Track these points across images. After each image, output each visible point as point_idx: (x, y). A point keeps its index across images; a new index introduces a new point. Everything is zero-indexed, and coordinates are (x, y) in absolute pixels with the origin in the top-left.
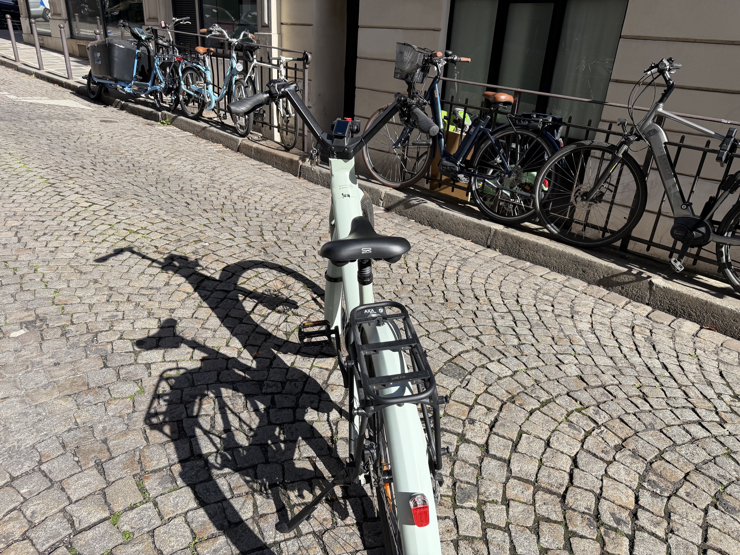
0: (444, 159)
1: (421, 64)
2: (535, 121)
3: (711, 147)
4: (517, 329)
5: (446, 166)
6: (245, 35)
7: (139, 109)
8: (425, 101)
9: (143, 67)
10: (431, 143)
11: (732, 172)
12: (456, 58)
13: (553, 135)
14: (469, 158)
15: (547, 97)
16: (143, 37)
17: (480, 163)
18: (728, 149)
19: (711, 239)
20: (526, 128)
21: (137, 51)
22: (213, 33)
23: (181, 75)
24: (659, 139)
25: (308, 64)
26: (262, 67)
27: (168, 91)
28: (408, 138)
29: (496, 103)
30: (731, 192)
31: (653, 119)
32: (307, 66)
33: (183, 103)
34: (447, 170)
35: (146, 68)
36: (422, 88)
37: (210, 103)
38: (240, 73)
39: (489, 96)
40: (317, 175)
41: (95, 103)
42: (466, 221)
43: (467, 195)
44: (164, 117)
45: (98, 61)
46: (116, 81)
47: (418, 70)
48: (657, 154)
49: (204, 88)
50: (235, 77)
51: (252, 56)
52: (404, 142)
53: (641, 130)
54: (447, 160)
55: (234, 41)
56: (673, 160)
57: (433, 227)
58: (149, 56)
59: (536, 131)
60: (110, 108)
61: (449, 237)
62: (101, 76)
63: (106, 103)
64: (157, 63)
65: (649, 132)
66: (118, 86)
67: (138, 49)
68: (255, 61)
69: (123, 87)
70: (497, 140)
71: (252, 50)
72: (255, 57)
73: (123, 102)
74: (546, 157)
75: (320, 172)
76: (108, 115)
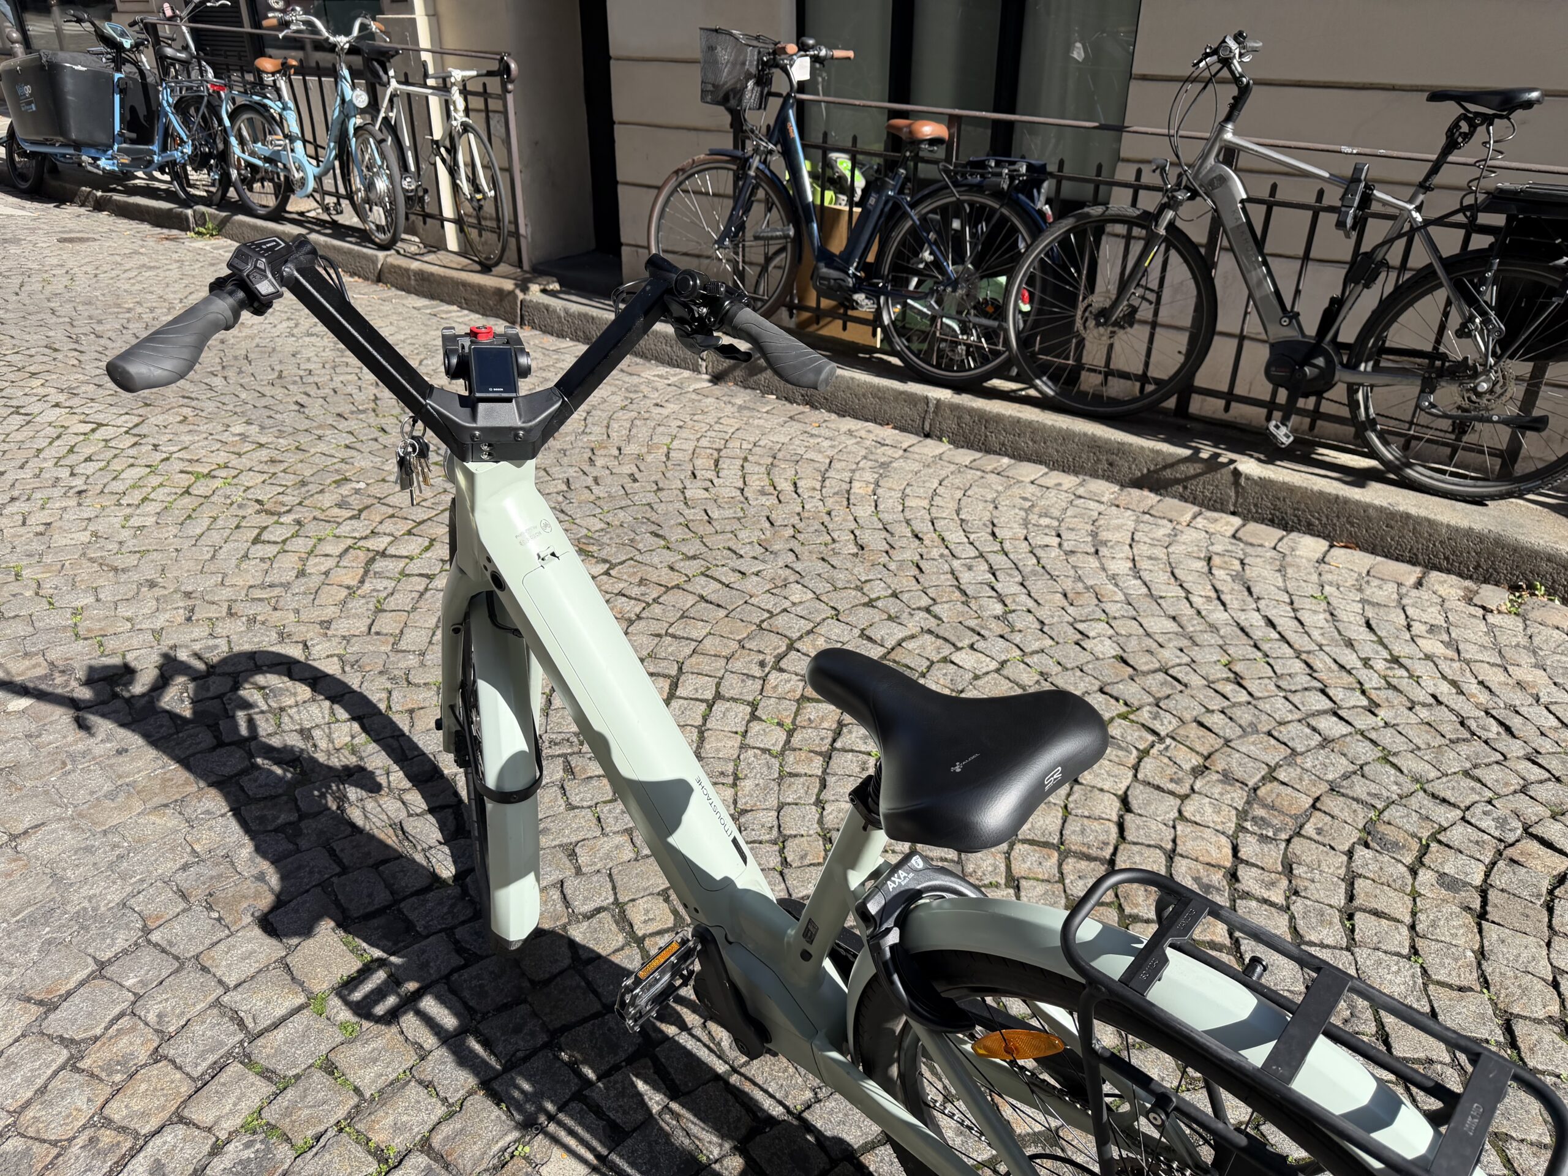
0: (822, 265)
1: (753, 70)
2: (995, 175)
3: (1326, 202)
4: (998, 586)
5: (828, 279)
6: (363, 27)
7: (138, 206)
8: (771, 146)
9: (133, 110)
10: (792, 233)
11: (1366, 247)
12: (823, 53)
13: (1032, 199)
14: (871, 258)
15: (1011, 124)
16: (127, 43)
17: (895, 267)
18: (1356, 204)
19: (1336, 378)
20: (979, 188)
21: (117, 76)
22: (293, 27)
23: (227, 123)
24: (1231, 195)
25: (512, 82)
26: (409, 95)
27: (200, 161)
28: (742, 227)
29: (915, 142)
30: (1367, 286)
31: (1218, 155)
32: (510, 87)
33: (239, 183)
34: (830, 288)
35: (142, 112)
36: (760, 120)
37: (303, 182)
38: (362, 112)
39: (899, 129)
40: (559, 317)
41: (32, 198)
42: (879, 388)
43: (874, 335)
44: (201, 220)
45: (29, 103)
46: (78, 146)
47: (750, 84)
48: (1229, 223)
49: (285, 149)
50: (353, 121)
51: (386, 73)
52: (736, 234)
53: (1195, 177)
54: (828, 266)
55: (342, 41)
56: (1259, 232)
57: (814, 407)
58: (145, 86)
59: (998, 194)
60: (70, 211)
61: (849, 423)
62: (40, 138)
63: (60, 198)
64: (166, 98)
65: (1211, 183)
66: (84, 158)
67: (119, 70)
68: (393, 83)
69: (95, 159)
70: (923, 219)
71: (383, 57)
72: (391, 73)
73: (99, 194)
74: (1022, 246)
75: (566, 311)
76: (71, 224)
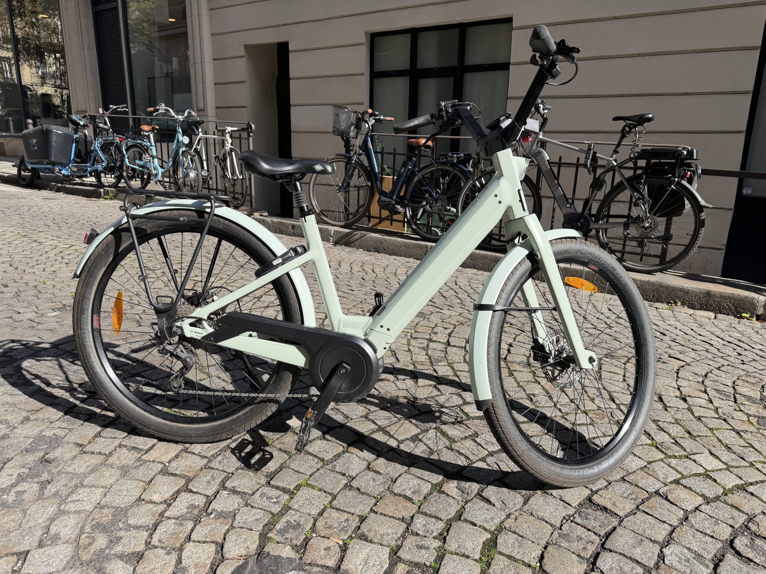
1: (354, 122)
2: (451, 157)
5: (385, 201)
8: (361, 152)
9: (79, 150)
10: (370, 184)
12: (382, 118)
16: (82, 123)
19: (591, 227)
21: (75, 136)
22: (160, 111)
23: (125, 152)
24: (543, 158)
25: (252, 132)
29: (419, 146)
30: (599, 190)
31: (537, 144)
33: (126, 178)
34: (385, 204)
35: (83, 152)
36: (357, 142)
37: (156, 175)
38: (186, 146)
39: (412, 142)
41: (27, 188)
43: (404, 226)
44: (107, 193)
46: (54, 164)
47: (352, 128)
48: (544, 169)
49: (150, 162)
50: (181, 149)
51: (198, 130)
54: (384, 197)
55: (180, 118)
62: (37, 161)
64: (97, 145)
65: (536, 154)
66: (56, 168)
67: (76, 133)
68: (201, 134)
69: (60, 170)
70: (423, 177)
71: (197, 124)
73: (59, 185)
